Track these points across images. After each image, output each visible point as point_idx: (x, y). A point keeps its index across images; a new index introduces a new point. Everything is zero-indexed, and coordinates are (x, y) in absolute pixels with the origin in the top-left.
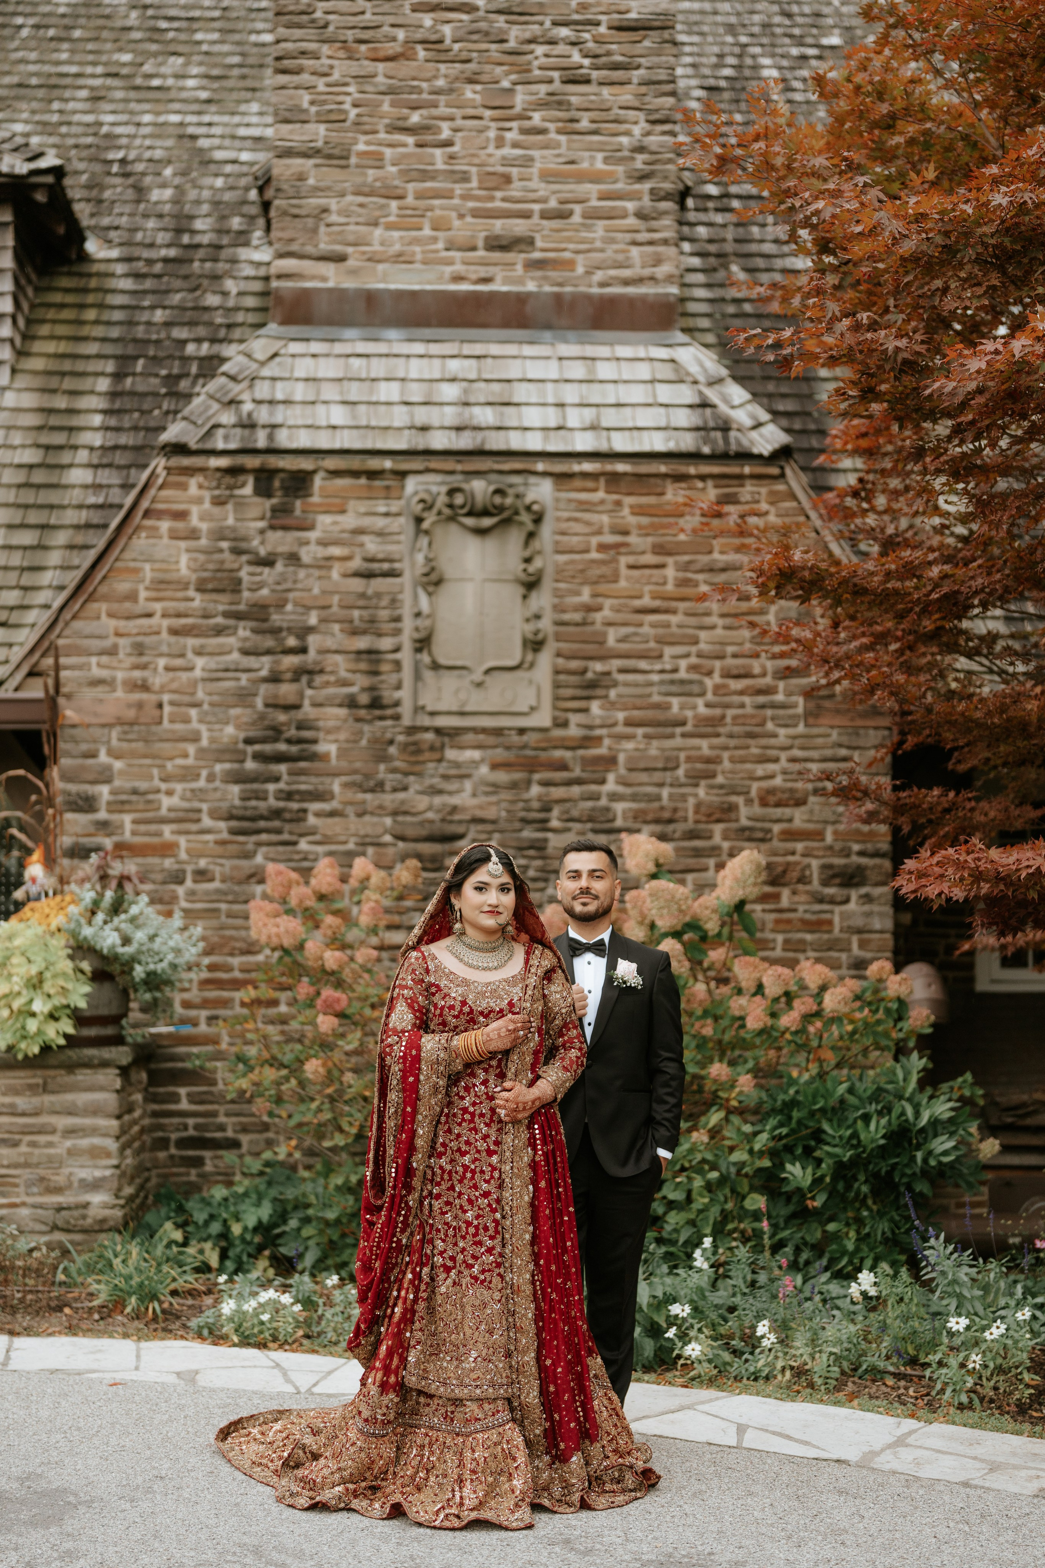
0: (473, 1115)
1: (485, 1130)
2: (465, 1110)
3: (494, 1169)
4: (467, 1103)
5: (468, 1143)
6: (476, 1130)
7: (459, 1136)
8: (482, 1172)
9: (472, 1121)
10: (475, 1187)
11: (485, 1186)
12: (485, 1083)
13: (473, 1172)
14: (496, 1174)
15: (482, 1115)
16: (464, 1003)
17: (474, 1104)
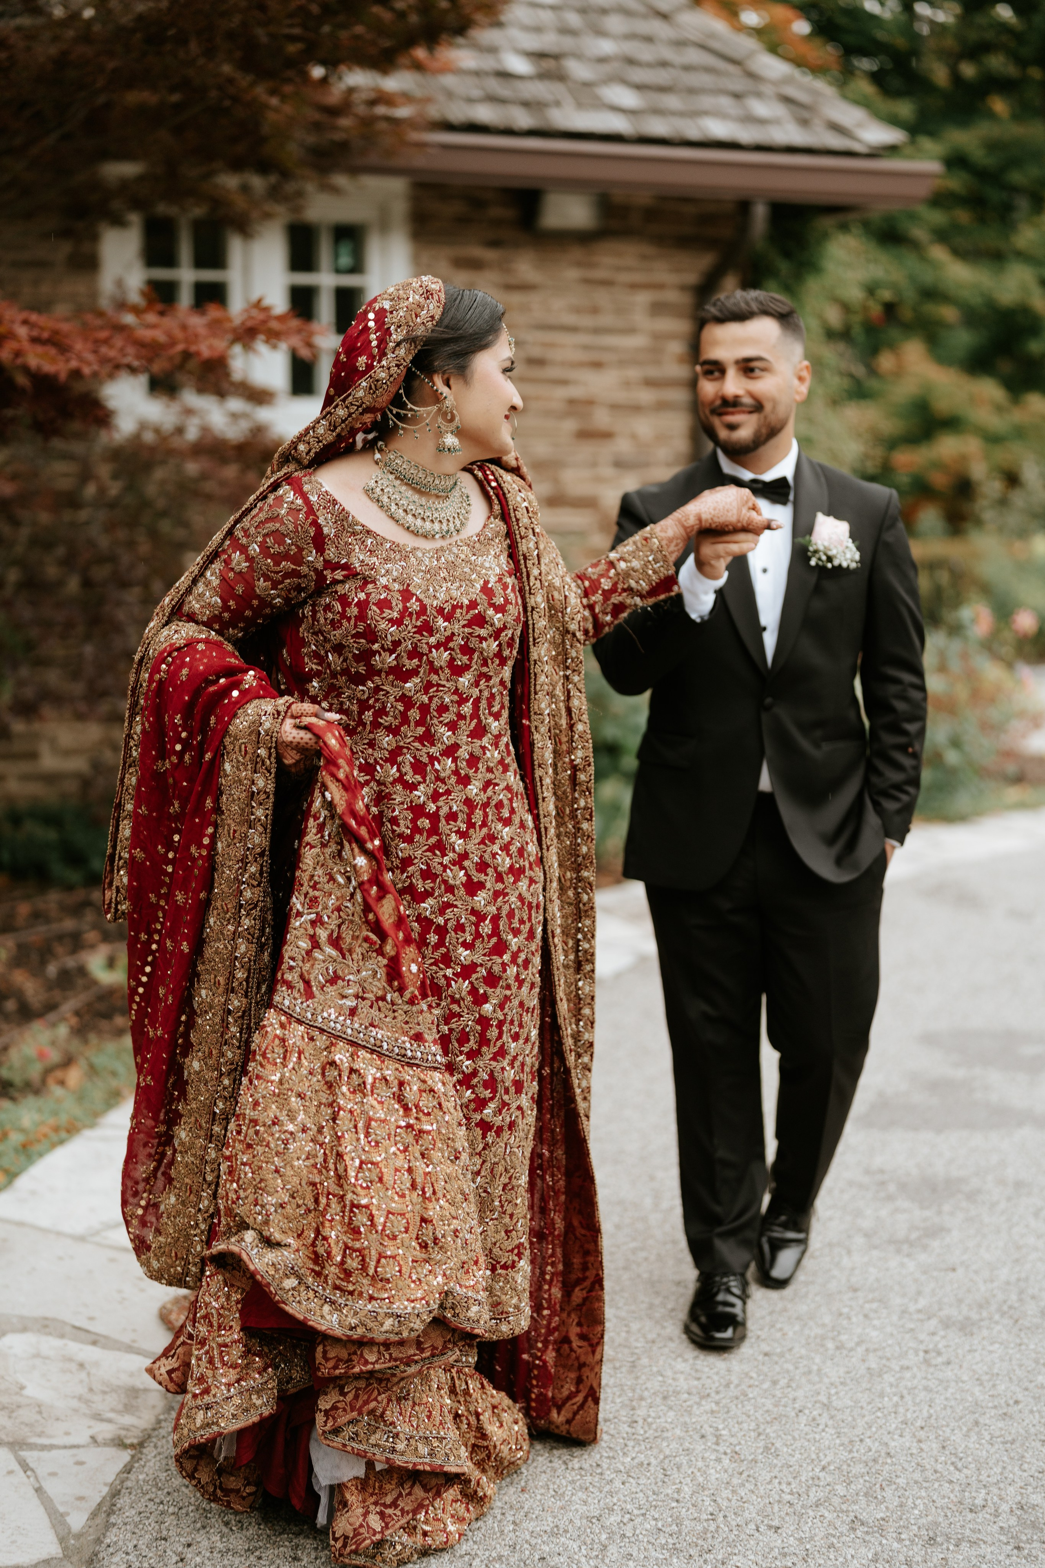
0: (434, 818)
1: (459, 843)
2: (418, 810)
3: (480, 917)
4: (420, 794)
5: (427, 874)
6: (441, 847)
7: (407, 862)
8: (460, 928)
9: (434, 830)
10: (447, 960)
11: (464, 955)
12: (451, 751)
13: (442, 931)
14: (486, 928)
15: (452, 817)
16: (407, 595)
17: (435, 796)
